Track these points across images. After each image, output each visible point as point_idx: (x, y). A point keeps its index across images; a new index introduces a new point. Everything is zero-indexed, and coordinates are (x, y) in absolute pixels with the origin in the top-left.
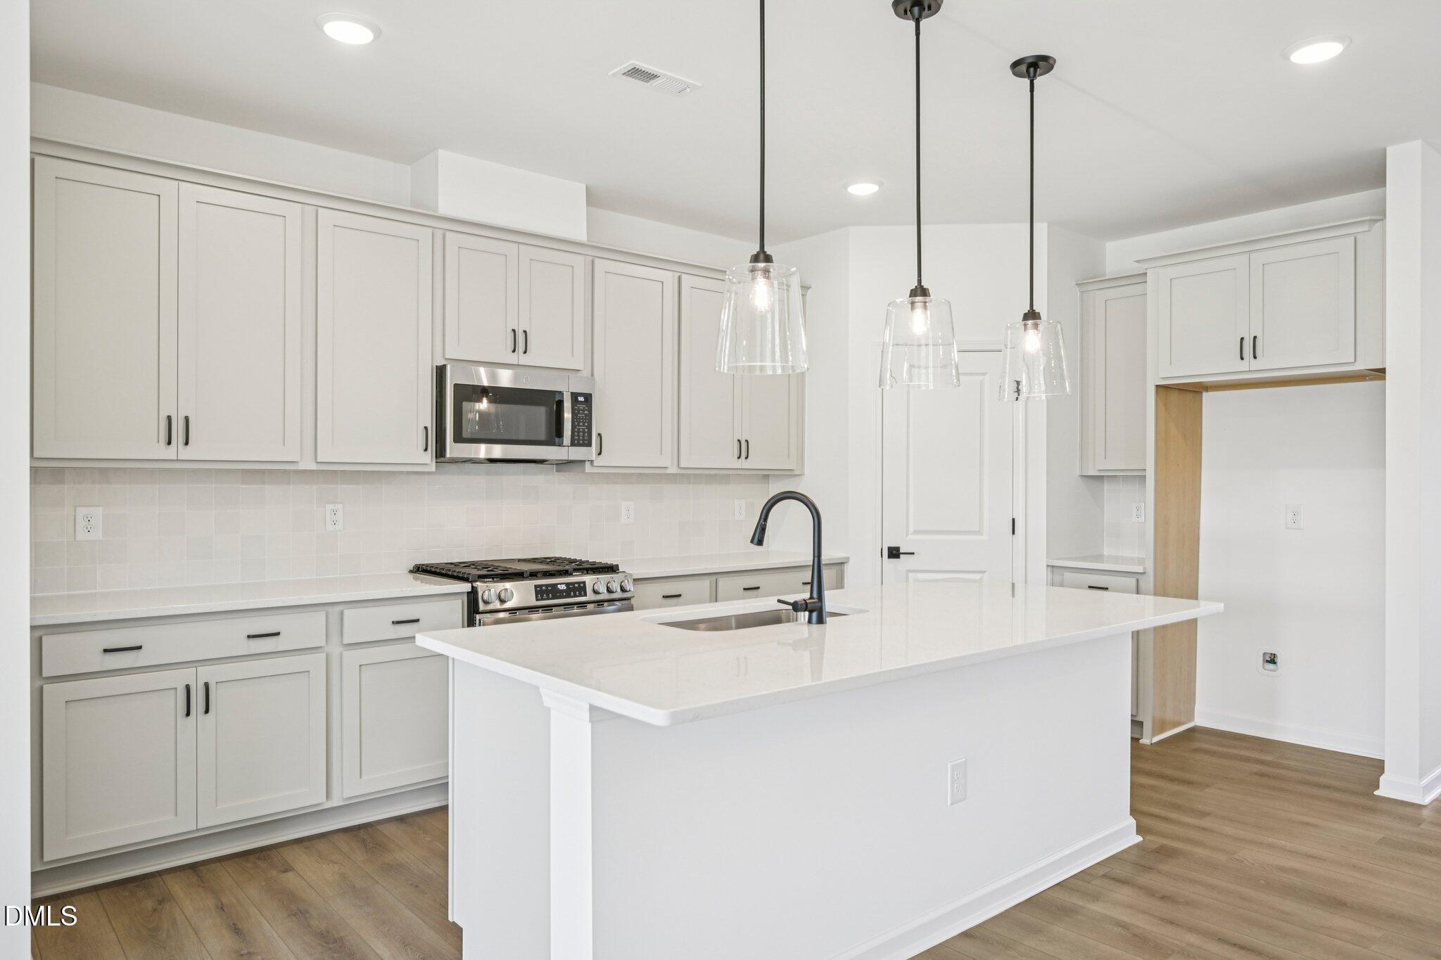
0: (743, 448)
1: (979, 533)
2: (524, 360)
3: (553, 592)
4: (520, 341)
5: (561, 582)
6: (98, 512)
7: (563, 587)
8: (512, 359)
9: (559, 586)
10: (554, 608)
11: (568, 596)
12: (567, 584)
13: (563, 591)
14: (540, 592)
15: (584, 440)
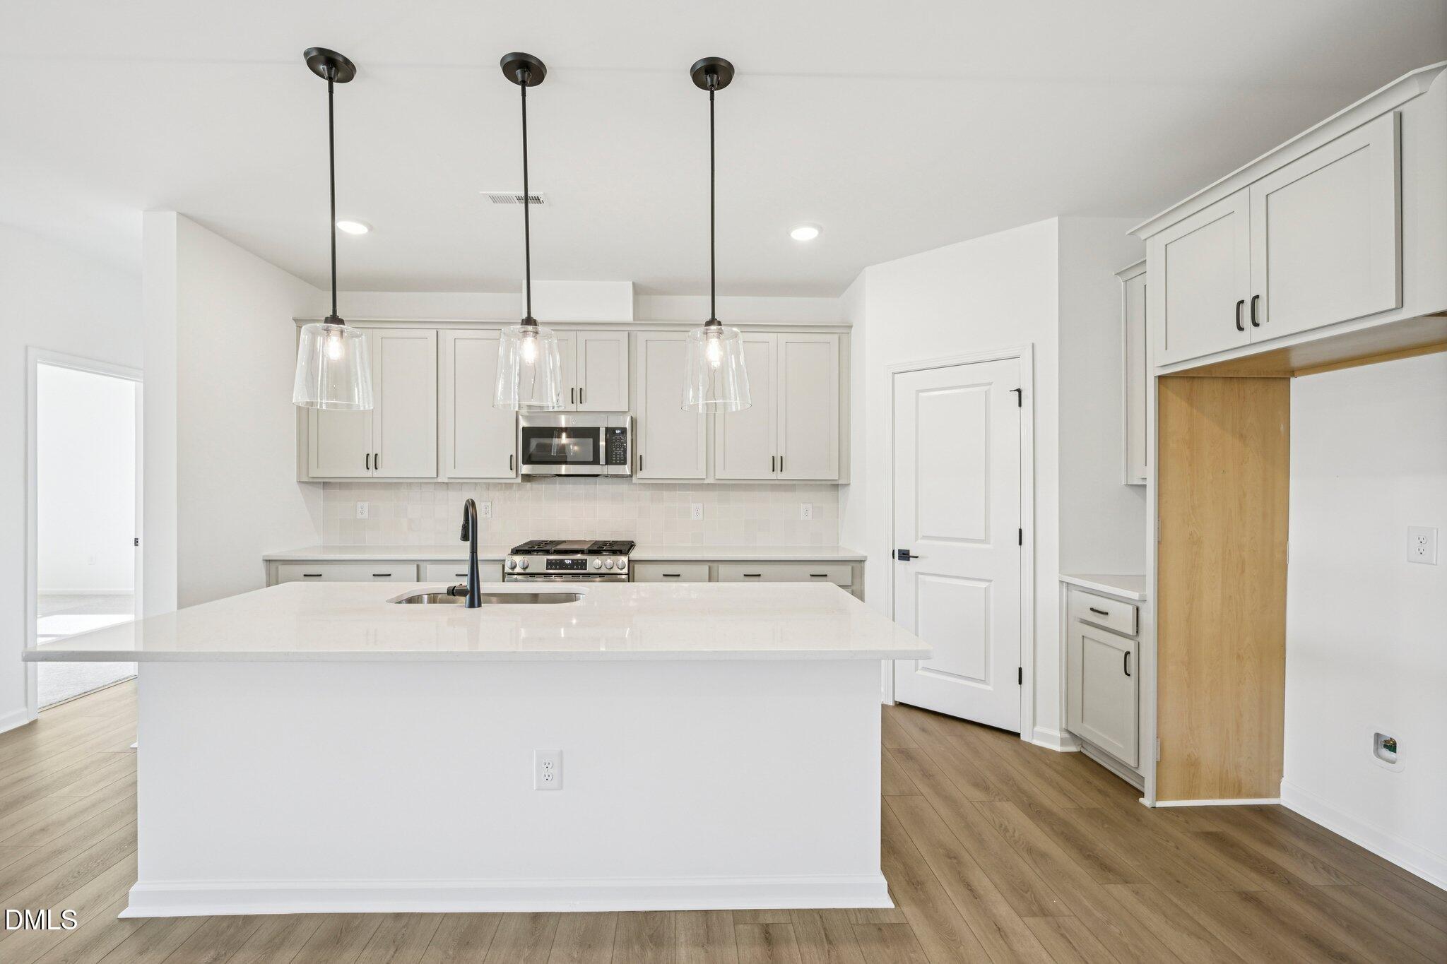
0: (778, 464)
1: (985, 541)
2: (581, 408)
3: (561, 565)
4: (577, 395)
5: (568, 559)
6: (366, 505)
7: (568, 562)
8: (573, 408)
9: (566, 561)
10: (564, 576)
11: (572, 568)
12: (573, 560)
13: (567, 565)
14: (550, 564)
15: (620, 460)
